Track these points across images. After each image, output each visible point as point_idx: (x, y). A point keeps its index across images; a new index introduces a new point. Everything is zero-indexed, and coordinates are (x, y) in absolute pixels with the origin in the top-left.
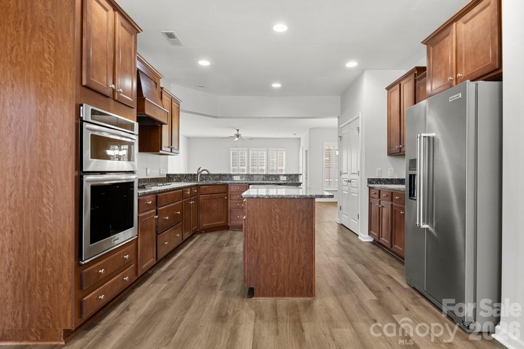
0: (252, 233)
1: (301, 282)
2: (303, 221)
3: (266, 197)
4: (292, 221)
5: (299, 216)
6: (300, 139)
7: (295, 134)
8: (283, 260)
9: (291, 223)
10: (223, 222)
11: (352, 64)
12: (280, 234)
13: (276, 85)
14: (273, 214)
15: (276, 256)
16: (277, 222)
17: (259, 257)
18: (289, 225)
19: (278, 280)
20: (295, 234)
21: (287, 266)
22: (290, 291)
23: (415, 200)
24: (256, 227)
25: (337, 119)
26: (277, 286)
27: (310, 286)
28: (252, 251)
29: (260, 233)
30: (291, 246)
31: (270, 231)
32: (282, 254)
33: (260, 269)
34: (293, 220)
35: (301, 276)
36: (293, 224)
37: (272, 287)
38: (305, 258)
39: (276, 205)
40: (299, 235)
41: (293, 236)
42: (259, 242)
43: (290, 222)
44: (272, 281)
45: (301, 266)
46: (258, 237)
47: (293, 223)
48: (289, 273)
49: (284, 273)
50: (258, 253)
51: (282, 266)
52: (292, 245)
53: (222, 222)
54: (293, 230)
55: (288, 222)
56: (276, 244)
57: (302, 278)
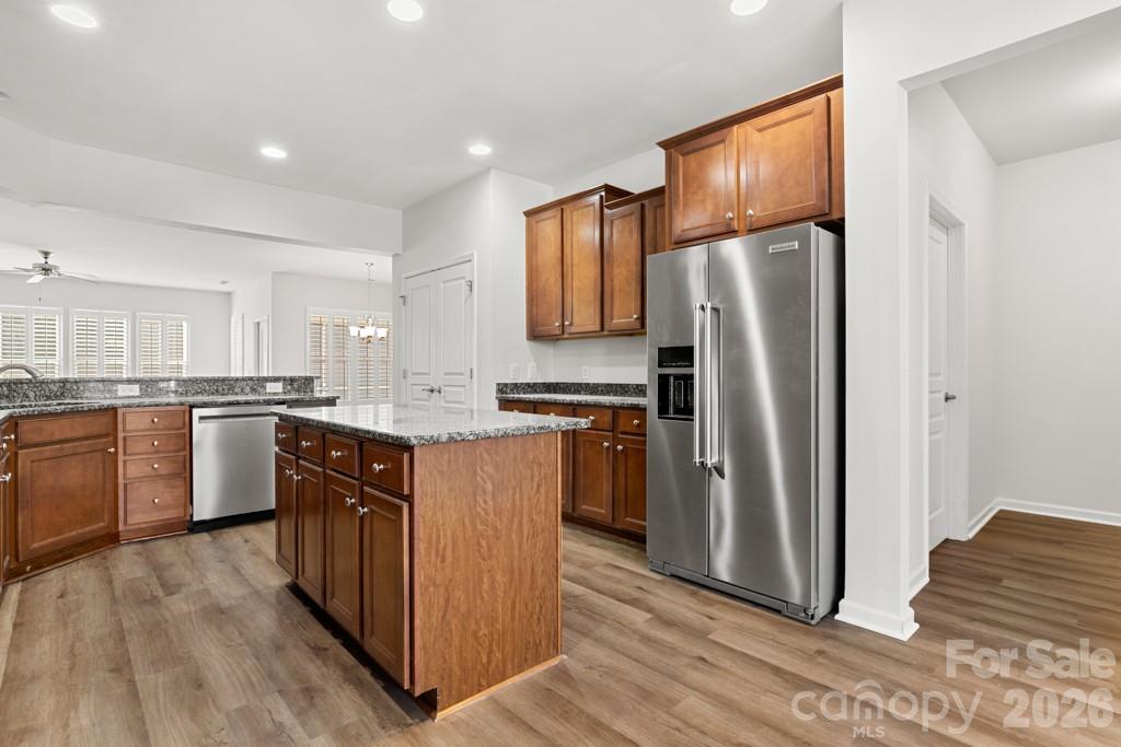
0: (430, 541)
1: (537, 630)
2: (538, 486)
3: (471, 437)
4: (518, 490)
5: (532, 476)
6: (229, 294)
7: (224, 283)
8: (500, 593)
9: (517, 496)
10: (102, 524)
11: (480, 149)
12: (495, 529)
13: (273, 152)
14: (478, 478)
15: (486, 586)
16: (488, 498)
17: (447, 600)
18: (514, 500)
19: (491, 646)
20: (525, 519)
21: (509, 603)
22: (516, 660)
23: (692, 420)
24: (441, 522)
25: (390, 259)
26: (489, 662)
27: (552, 633)
28: (432, 589)
29: (449, 533)
30: (516, 552)
31: (473, 525)
32: (499, 577)
33: (450, 630)
34: (521, 489)
35: (535, 617)
36: (521, 499)
37: (479, 667)
38: (543, 571)
39: (485, 456)
40: (532, 520)
41: (521, 525)
42: (449, 560)
43: (514, 494)
44: (478, 652)
45: (537, 593)
46: (444, 549)
47: (521, 493)
48: (513, 619)
49: (503, 624)
50: (447, 590)
51: (500, 608)
52: (520, 547)
53: (99, 526)
54: (521, 512)
55: (511, 492)
56: (486, 556)
57: (539, 619)
